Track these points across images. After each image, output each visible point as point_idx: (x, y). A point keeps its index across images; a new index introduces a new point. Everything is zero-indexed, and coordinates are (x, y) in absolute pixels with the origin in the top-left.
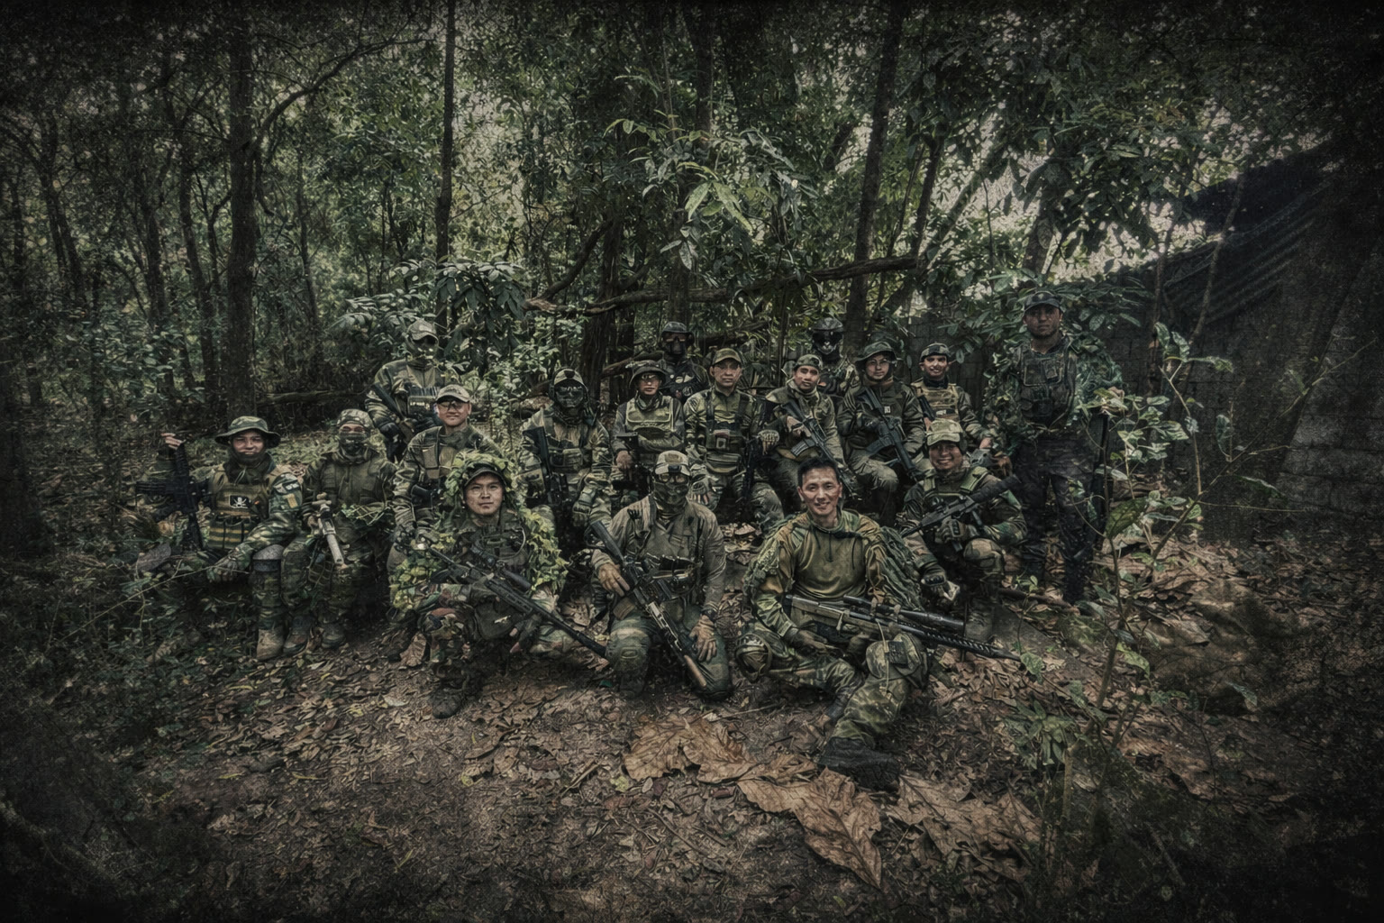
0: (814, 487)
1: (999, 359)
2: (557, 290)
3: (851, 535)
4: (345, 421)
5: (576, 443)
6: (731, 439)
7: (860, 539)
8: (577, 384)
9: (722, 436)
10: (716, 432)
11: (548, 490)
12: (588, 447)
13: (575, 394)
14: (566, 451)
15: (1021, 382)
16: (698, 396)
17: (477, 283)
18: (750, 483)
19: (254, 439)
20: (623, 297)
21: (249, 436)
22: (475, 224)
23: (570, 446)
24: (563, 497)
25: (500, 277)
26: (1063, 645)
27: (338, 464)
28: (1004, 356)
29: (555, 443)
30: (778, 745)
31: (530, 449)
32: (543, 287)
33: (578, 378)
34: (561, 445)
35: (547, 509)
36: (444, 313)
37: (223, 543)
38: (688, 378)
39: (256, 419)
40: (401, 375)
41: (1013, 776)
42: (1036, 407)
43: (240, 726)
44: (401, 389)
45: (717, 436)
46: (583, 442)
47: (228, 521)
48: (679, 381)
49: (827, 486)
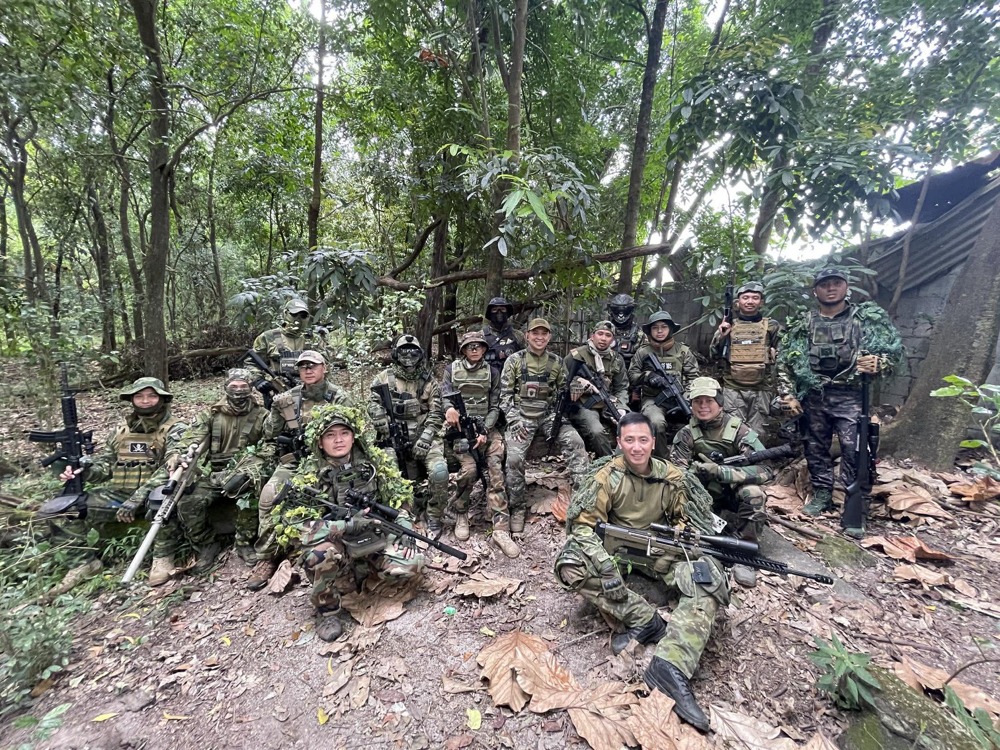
0: (631, 439)
1: (792, 321)
2: (400, 271)
3: (660, 481)
4: (232, 380)
5: (414, 394)
6: (540, 389)
7: (668, 484)
8: (415, 347)
9: (532, 387)
10: (528, 383)
11: (392, 435)
12: (425, 397)
13: (414, 356)
14: (405, 402)
15: (810, 341)
16: (516, 355)
17: (338, 266)
18: (558, 426)
19: (150, 396)
20: (449, 276)
21: (146, 393)
22: (339, 223)
23: (410, 397)
24: (405, 441)
25: (356, 261)
26: (827, 565)
27: (226, 414)
28: (796, 318)
29: (397, 395)
30: (597, 669)
31: (377, 402)
32: (389, 270)
33: (416, 342)
34: (402, 397)
35: (391, 450)
36: (315, 289)
37: (124, 484)
38: (509, 341)
39: (154, 379)
40: (277, 341)
41: (817, 709)
42: (822, 362)
43: (123, 659)
44: (276, 353)
45: (529, 387)
46: (420, 393)
47: (128, 465)
48: (503, 343)
49: (642, 439)
